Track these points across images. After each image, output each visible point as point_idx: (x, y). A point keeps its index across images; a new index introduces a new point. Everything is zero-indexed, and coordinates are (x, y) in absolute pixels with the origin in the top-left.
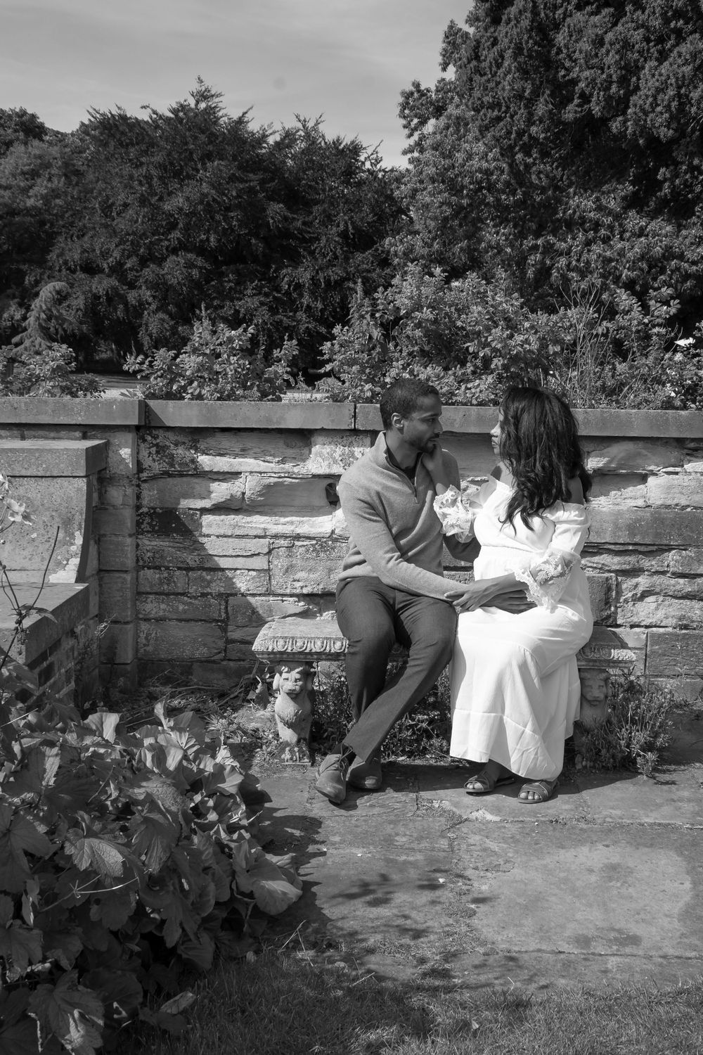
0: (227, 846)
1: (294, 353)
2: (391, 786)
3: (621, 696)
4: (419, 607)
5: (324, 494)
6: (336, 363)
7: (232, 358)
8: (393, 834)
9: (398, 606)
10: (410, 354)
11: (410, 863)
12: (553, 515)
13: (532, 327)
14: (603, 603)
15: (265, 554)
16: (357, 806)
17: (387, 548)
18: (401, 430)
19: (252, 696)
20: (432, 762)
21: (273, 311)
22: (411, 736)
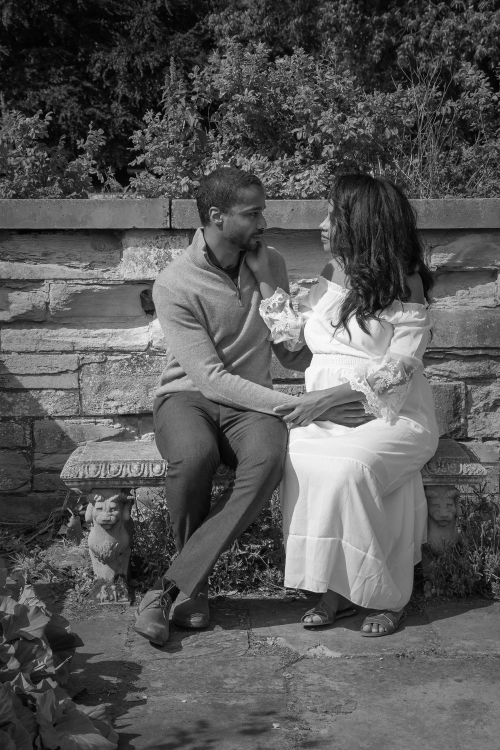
0: (30, 697)
1: (101, 144)
2: (219, 623)
3: (472, 515)
4: (246, 423)
5: (138, 302)
6: (149, 154)
7: (28, 150)
8: (222, 676)
9: (222, 424)
10: (231, 143)
11: (241, 707)
12: (390, 316)
13: (367, 108)
14: (452, 415)
15: (74, 372)
16: (182, 647)
17: (208, 359)
18: (220, 226)
19: (63, 530)
20: (266, 595)
21: (84, 103)
22: (241, 567)
